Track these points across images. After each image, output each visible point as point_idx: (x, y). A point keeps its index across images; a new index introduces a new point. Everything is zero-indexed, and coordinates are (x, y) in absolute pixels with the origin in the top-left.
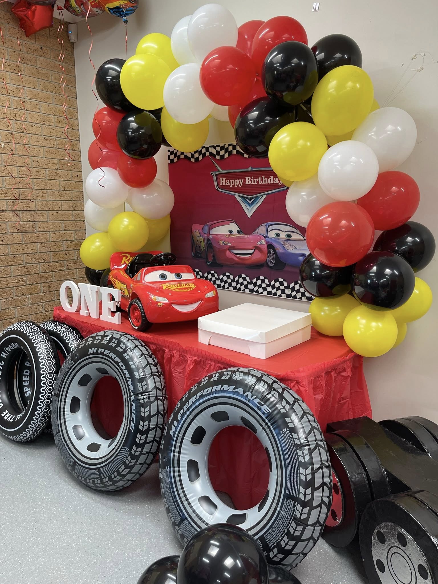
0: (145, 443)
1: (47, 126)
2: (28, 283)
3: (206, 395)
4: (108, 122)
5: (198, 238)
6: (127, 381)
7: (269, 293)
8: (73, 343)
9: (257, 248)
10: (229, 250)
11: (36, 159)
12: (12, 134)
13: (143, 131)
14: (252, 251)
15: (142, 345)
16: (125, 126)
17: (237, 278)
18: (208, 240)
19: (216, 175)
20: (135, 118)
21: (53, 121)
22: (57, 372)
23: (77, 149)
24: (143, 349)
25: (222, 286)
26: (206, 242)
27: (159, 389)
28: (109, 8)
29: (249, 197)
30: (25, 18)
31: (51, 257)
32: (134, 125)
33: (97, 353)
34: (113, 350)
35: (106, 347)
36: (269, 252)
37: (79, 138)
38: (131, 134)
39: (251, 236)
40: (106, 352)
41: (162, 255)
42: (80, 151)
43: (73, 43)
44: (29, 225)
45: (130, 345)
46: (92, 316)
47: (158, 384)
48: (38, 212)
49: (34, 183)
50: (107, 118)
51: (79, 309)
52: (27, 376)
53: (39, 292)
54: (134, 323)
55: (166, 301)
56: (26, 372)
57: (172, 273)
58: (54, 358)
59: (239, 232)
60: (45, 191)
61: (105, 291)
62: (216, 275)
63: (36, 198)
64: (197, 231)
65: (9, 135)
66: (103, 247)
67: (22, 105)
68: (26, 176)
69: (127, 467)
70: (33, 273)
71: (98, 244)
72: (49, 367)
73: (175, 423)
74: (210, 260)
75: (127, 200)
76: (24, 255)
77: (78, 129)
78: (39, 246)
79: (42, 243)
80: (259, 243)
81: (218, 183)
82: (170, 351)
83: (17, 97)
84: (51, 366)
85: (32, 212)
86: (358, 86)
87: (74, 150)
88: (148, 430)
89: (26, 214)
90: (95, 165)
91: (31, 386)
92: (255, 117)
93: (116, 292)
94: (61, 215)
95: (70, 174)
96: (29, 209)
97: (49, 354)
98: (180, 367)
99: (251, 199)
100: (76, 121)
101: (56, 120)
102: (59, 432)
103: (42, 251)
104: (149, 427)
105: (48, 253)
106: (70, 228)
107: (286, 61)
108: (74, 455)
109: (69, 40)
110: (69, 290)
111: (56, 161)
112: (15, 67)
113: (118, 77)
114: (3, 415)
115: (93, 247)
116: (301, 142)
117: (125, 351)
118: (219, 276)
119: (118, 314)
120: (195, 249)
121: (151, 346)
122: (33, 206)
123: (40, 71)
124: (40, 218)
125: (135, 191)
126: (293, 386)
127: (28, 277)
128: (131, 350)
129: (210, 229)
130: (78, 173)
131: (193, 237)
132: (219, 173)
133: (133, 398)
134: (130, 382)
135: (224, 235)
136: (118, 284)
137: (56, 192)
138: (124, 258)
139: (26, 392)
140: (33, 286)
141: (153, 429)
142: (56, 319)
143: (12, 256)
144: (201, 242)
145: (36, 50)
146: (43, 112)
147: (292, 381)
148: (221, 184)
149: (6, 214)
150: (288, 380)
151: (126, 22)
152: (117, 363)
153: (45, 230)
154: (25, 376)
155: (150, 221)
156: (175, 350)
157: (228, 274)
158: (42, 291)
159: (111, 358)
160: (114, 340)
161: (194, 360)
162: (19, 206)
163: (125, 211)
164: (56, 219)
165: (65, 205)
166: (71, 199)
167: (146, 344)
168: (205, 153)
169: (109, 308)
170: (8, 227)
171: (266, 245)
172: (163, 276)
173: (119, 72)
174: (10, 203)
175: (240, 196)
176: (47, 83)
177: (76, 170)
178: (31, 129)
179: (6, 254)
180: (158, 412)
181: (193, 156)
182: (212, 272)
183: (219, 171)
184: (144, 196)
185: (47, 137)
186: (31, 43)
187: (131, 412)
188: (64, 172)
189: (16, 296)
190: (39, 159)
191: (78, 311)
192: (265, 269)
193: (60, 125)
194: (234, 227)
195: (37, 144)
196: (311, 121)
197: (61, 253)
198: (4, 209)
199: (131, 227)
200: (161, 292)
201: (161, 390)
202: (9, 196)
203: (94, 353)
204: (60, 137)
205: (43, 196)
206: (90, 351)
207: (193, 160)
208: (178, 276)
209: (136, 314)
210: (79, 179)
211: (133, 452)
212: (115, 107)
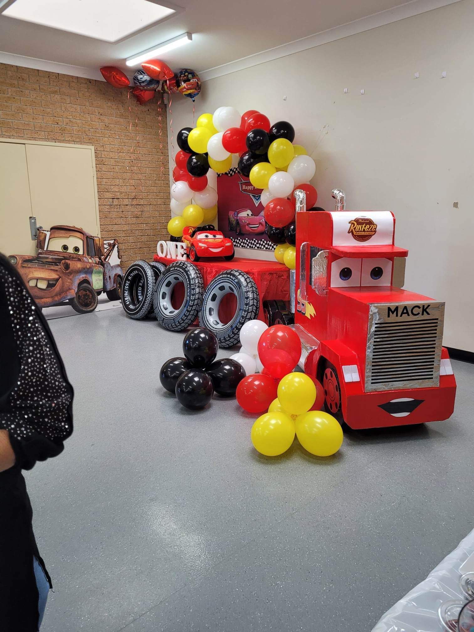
0: (193, 305)
1: (151, 155)
2: (138, 247)
3: (217, 280)
4: (183, 158)
5: (232, 219)
6: (187, 280)
7: (267, 248)
8: (162, 269)
9: (260, 223)
10: (247, 225)
11: (144, 175)
12: (132, 161)
13: (199, 163)
14: (258, 225)
15: (194, 266)
16: (191, 160)
17: (251, 241)
18: (237, 220)
19: (241, 184)
20: (196, 157)
21: (154, 152)
22: (155, 283)
23: (167, 168)
24: (194, 267)
25: (244, 246)
26: (236, 221)
27: (200, 284)
28: (185, 95)
29: (257, 196)
30: (140, 96)
31: (150, 232)
32: (195, 160)
33: (174, 270)
34: (181, 267)
35: (179, 266)
36: (266, 225)
37: (168, 160)
38: (194, 165)
39: (258, 217)
40: (178, 269)
41: (207, 226)
42: (169, 169)
43: (166, 104)
44: (140, 213)
45: (189, 265)
46: (173, 258)
47: (200, 282)
48: (144, 206)
49: (143, 189)
50: (183, 156)
51: (167, 255)
52: (140, 290)
53: (144, 253)
54: (192, 258)
55: (205, 246)
56: (140, 288)
57: (211, 234)
58: (154, 276)
59: (252, 215)
60: (148, 194)
61: (179, 244)
62: (241, 240)
63: (144, 198)
64: (231, 215)
65: (131, 162)
66: (180, 224)
67: (138, 145)
68: (139, 185)
69: (185, 316)
70: (141, 241)
71: (177, 222)
72: (152, 280)
73: (205, 294)
74: (238, 231)
75: (193, 198)
76: (137, 231)
77: (168, 156)
78: (145, 225)
79: (146, 224)
80: (261, 221)
81: (242, 188)
82: (206, 268)
83: (135, 140)
84: (153, 280)
85: (141, 206)
86: (285, 148)
87: (165, 168)
88: (195, 299)
89: (139, 207)
90: (177, 180)
91: (143, 294)
92: (247, 159)
93: (184, 245)
94: (157, 207)
95: (163, 183)
96: (140, 204)
97: (152, 274)
98: (210, 275)
99: (258, 196)
100: (167, 151)
101: (156, 151)
102: (157, 307)
103: (146, 229)
104: (195, 298)
105: (149, 230)
106: (162, 216)
107: (254, 137)
108: (163, 316)
109: (164, 103)
110: (162, 246)
111: (155, 175)
112: (134, 123)
113: (187, 137)
114: (129, 307)
115: (174, 224)
116: (263, 172)
117: (186, 267)
118: (242, 240)
119: (185, 256)
120: (231, 225)
121: (198, 267)
122: (142, 202)
123: (147, 124)
124: (145, 209)
125: (197, 193)
126: (252, 275)
127: (139, 243)
128: (189, 267)
129: (238, 214)
130: (167, 182)
131: (229, 219)
132: (242, 182)
133: (188, 287)
134: (188, 280)
135: (245, 217)
136: (186, 241)
137: (154, 193)
138: (190, 229)
139: (140, 298)
140: (141, 249)
141: (197, 299)
142: (155, 260)
143: (131, 231)
144: (233, 221)
145: (145, 112)
146: (149, 147)
147: (251, 273)
148: (243, 189)
149: (128, 207)
150: (250, 273)
151: (194, 101)
152: (183, 273)
153: (148, 216)
154: (139, 290)
155: (205, 210)
156: (209, 267)
157: (247, 239)
158: (146, 253)
159: (180, 271)
160: (182, 263)
161: (216, 271)
162: (135, 202)
163: (192, 204)
164: (154, 210)
165: (160, 202)
166: (163, 198)
167: (196, 266)
168: (235, 171)
169: (181, 253)
170: (129, 214)
171: (265, 222)
172: (207, 236)
173: (188, 135)
174: (130, 200)
175: (252, 195)
176: (151, 130)
177: (166, 180)
178: (142, 158)
179: (127, 229)
180: (199, 293)
181: (229, 172)
182: (239, 238)
183: (242, 181)
184: (202, 196)
185: (151, 162)
186: (143, 108)
187: (188, 292)
188: (159, 182)
189: (132, 254)
190: (146, 174)
191: (166, 256)
192: (265, 235)
193: (158, 154)
194: (249, 212)
195: (146, 166)
196: (269, 162)
197: (157, 230)
198: (127, 204)
199: (194, 213)
200: (204, 243)
201: (201, 284)
202: (130, 197)
203: (173, 270)
204: (158, 161)
205: (147, 196)
206: (171, 269)
207: (229, 175)
208: (214, 236)
209: (193, 253)
210: (168, 186)
211: (188, 309)
212: (186, 151)
